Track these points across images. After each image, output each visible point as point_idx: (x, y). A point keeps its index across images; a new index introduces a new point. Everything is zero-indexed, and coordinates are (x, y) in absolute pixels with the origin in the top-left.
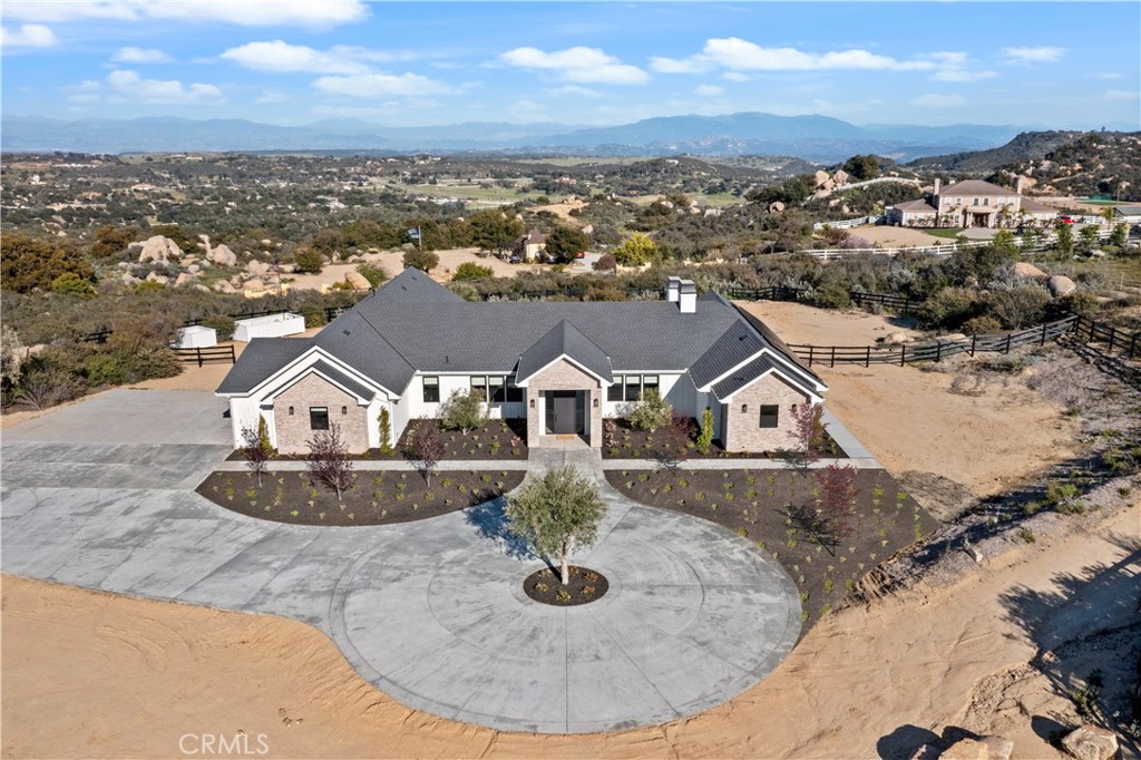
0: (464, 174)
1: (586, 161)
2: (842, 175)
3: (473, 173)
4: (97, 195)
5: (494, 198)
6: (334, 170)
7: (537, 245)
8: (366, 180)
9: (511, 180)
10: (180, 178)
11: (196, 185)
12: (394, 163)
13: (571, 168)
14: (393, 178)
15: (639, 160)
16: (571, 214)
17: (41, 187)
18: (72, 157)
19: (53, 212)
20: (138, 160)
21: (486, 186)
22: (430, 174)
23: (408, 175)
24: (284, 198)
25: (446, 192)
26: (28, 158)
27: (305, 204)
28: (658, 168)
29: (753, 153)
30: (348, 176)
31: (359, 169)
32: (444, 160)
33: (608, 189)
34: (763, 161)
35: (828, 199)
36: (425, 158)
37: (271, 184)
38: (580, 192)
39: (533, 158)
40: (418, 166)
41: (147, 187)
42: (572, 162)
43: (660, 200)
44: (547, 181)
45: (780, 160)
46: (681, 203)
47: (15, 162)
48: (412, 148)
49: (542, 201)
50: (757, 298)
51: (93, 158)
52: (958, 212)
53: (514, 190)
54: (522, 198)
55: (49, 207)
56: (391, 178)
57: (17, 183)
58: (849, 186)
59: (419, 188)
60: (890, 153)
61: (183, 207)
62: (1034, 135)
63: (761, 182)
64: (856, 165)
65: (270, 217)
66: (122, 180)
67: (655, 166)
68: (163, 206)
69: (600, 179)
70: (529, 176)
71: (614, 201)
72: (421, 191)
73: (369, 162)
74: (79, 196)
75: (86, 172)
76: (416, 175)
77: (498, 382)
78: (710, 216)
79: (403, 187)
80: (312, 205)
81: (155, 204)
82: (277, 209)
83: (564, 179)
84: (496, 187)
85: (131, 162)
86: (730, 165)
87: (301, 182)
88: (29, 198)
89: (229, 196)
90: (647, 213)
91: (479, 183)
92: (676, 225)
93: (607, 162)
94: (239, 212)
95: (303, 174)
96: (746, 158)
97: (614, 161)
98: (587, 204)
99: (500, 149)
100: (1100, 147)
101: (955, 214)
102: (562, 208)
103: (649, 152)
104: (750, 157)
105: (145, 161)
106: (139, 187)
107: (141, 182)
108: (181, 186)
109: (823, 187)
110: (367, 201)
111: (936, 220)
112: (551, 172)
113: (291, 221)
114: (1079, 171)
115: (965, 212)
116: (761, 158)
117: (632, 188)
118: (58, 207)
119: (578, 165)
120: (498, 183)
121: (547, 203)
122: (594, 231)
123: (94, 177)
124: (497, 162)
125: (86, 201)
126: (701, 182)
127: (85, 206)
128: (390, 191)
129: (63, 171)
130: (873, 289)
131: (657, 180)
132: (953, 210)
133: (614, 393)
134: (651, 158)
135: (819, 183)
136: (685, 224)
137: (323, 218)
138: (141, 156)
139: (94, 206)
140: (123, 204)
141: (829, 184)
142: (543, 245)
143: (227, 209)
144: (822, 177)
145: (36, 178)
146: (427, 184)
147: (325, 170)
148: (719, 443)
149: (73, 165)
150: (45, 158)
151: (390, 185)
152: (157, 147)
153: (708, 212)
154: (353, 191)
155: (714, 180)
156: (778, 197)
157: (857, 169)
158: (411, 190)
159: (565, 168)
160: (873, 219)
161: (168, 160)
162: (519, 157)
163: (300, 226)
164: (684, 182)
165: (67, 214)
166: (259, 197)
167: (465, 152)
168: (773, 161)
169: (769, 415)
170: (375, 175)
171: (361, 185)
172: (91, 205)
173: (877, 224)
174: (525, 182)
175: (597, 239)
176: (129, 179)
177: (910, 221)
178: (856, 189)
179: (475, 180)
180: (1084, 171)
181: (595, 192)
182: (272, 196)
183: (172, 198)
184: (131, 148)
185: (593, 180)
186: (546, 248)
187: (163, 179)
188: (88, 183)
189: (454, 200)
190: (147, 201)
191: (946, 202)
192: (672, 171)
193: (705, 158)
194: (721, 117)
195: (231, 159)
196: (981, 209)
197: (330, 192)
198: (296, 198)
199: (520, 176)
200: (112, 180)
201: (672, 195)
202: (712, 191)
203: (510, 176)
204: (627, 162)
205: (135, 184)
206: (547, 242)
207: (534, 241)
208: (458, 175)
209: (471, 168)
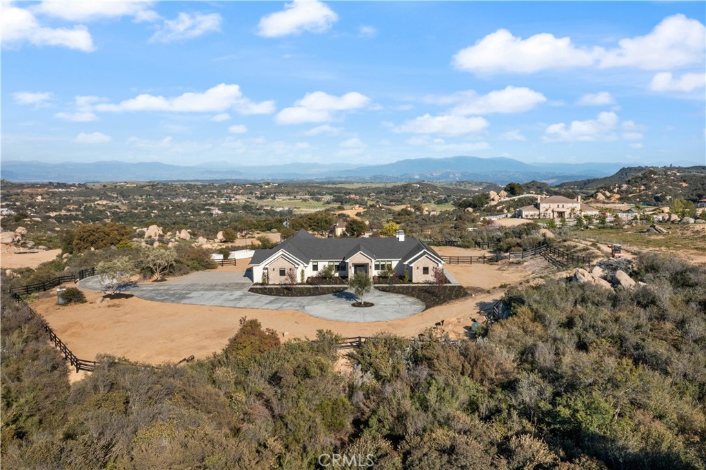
0: (292, 193)
1: (365, 185)
2: (503, 193)
3: (297, 192)
4: (75, 207)
5: (310, 207)
6: (214, 191)
7: (341, 229)
8: (233, 197)
9: (320, 197)
10: (123, 197)
11: (133, 201)
12: (250, 187)
13: (356, 189)
14: (250, 196)
15: (397, 184)
16: (356, 215)
17: (42, 203)
18: (59, 185)
19: (50, 217)
20: (98, 186)
21: (305, 200)
22: (271, 193)
23: (258, 194)
24: (185, 208)
25: (281, 204)
26: (33, 186)
27: (198, 211)
28: (407, 189)
29: (465, 180)
30: (223, 195)
31: (229, 191)
32: (280, 185)
33: (378, 202)
34: (470, 185)
35: (496, 206)
36: (268, 184)
37: (177, 200)
38: (362, 204)
39: (333, 184)
40: (264, 189)
41: (105, 202)
42: (356, 186)
43: (407, 207)
44: (342, 196)
45: (481, 184)
46: (419, 209)
47: (25, 188)
48: (259, 179)
49: (340, 208)
50: (439, 245)
51: (71, 186)
52: (550, 211)
53: (322, 203)
54: (328, 207)
55: (48, 214)
56: (248, 196)
57: (28, 200)
58: (507, 199)
59: (265, 202)
60: (548, 180)
61: (126, 213)
62: (630, 169)
63: (469, 197)
64: (511, 188)
65: (178, 219)
66: (89, 198)
67: (406, 188)
68: (114, 213)
69: (373, 196)
70: (331, 194)
71: (381, 208)
72: (267, 203)
73: (235, 187)
74: (64, 207)
75: (67, 193)
76: (263, 194)
77: (338, 264)
78: (433, 215)
79: (256, 201)
80: (203, 212)
81: (109, 212)
82: (182, 214)
83: (352, 196)
84: (311, 201)
85: (94, 187)
86: (451, 187)
87: (195, 199)
88: (35, 209)
89: (153, 207)
90: (399, 214)
91: (301, 198)
92: (414, 220)
93: (377, 185)
94: (159, 216)
95: (196, 194)
96: (460, 183)
97: (381, 185)
98: (366, 210)
99: (312, 178)
100: (655, 177)
101: (548, 212)
102: (352, 212)
103: (402, 180)
104: (463, 182)
105: (102, 187)
106: (100, 202)
107: (101, 199)
108: (124, 202)
109: (493, 200)
110: (235, 209)
111: (539, 215)
112: (344, 192)
113: (191, 221)
114: (643, 190)
115: (553, 211)
116: (469, 183)
117: (392, 201)
118: (53, 214)
119: (360, 188)
120: (312, 199)
121: (343, 209)
122: (370, 223)
123: (72, 196)
124: (312, 186)
125: (69, 210)
126: (433, 197)
127: (69, 214)
128: (248, 203)
129: (54, 193)
130: (486, 241)
131: (407, 196)
132: (547, 210)
133: (377, 267)
134: (403, 183)
135: (492, 198)
136: (420, 220)
137: (209, 219)
138: (99, 184)
139: (74, 213)
140: (91, 212)
141: (497, 198)
142: (344, 229)
143: (153, 215)
144: (493, 194)
145: (40, 197)
146: (270, 199)
147: (209, 191)
148: (410, 281)
149: (60, 190)
150: (43, 186)
151: (248, 200)
152: (108, 178)
153: (432, 213)
154: (226, 204)
155: (441, 196)
156: (470, 205)
157: (512, 190)
158: (260, 203)
159: (352, 189)
160: (509, 215)
161: (116, 186)
162: (324, 183)
163: (196, 224)
164: (423, 197)
165: (58, 219)
166: (171, 208)
167: (291, 180)
168: (477, 184)
169: (426, 270)
170: (238, 194)
171: (230, 200)
172: (72, 213)
173: (511, 217)
174: (328, 198)
175: (371, 228)
176: (93, 198)
177: (526, 216)
178: (511, 200)
179: (298, 197)
180: (646, 190)
181: (370, 203)
182: (179, 206)
183: (119, 209)
184: (91, 179)
185: (369, 196)
186: (346, 230)
187: (113, 197)
188: (69, 200)
189: (286, 209)
190: (105, 210)
191: (543, 206)
192: (416, 191)
193: (436, 183)
194: (445, 159)
195: (153, 186)
196: (561, 210)
197: (213, 204)
198: (192, 208)
199: (325, 194)
200: (83, 198)
201: (414, 204)
202: (439, 202)
203: (319, 194)
204: (389, 186)
205: (97, 200)
206: (347, 227)
207: (340, 226)
208: (288, 194)
209: (296, 189)
